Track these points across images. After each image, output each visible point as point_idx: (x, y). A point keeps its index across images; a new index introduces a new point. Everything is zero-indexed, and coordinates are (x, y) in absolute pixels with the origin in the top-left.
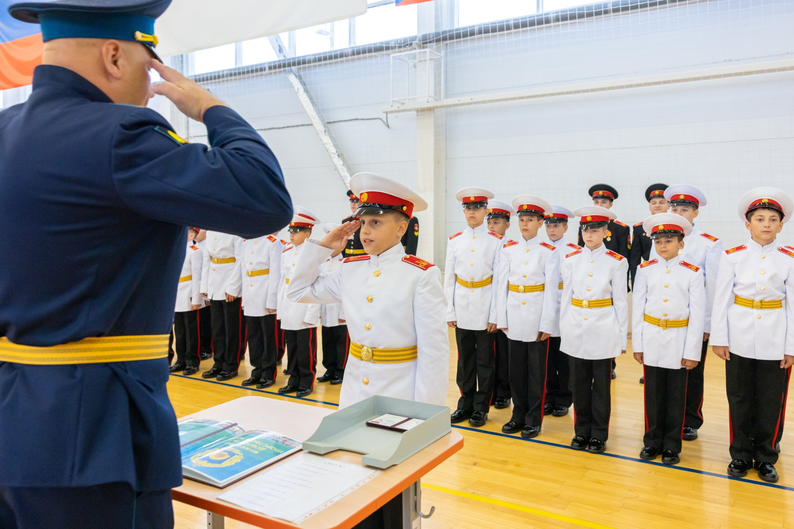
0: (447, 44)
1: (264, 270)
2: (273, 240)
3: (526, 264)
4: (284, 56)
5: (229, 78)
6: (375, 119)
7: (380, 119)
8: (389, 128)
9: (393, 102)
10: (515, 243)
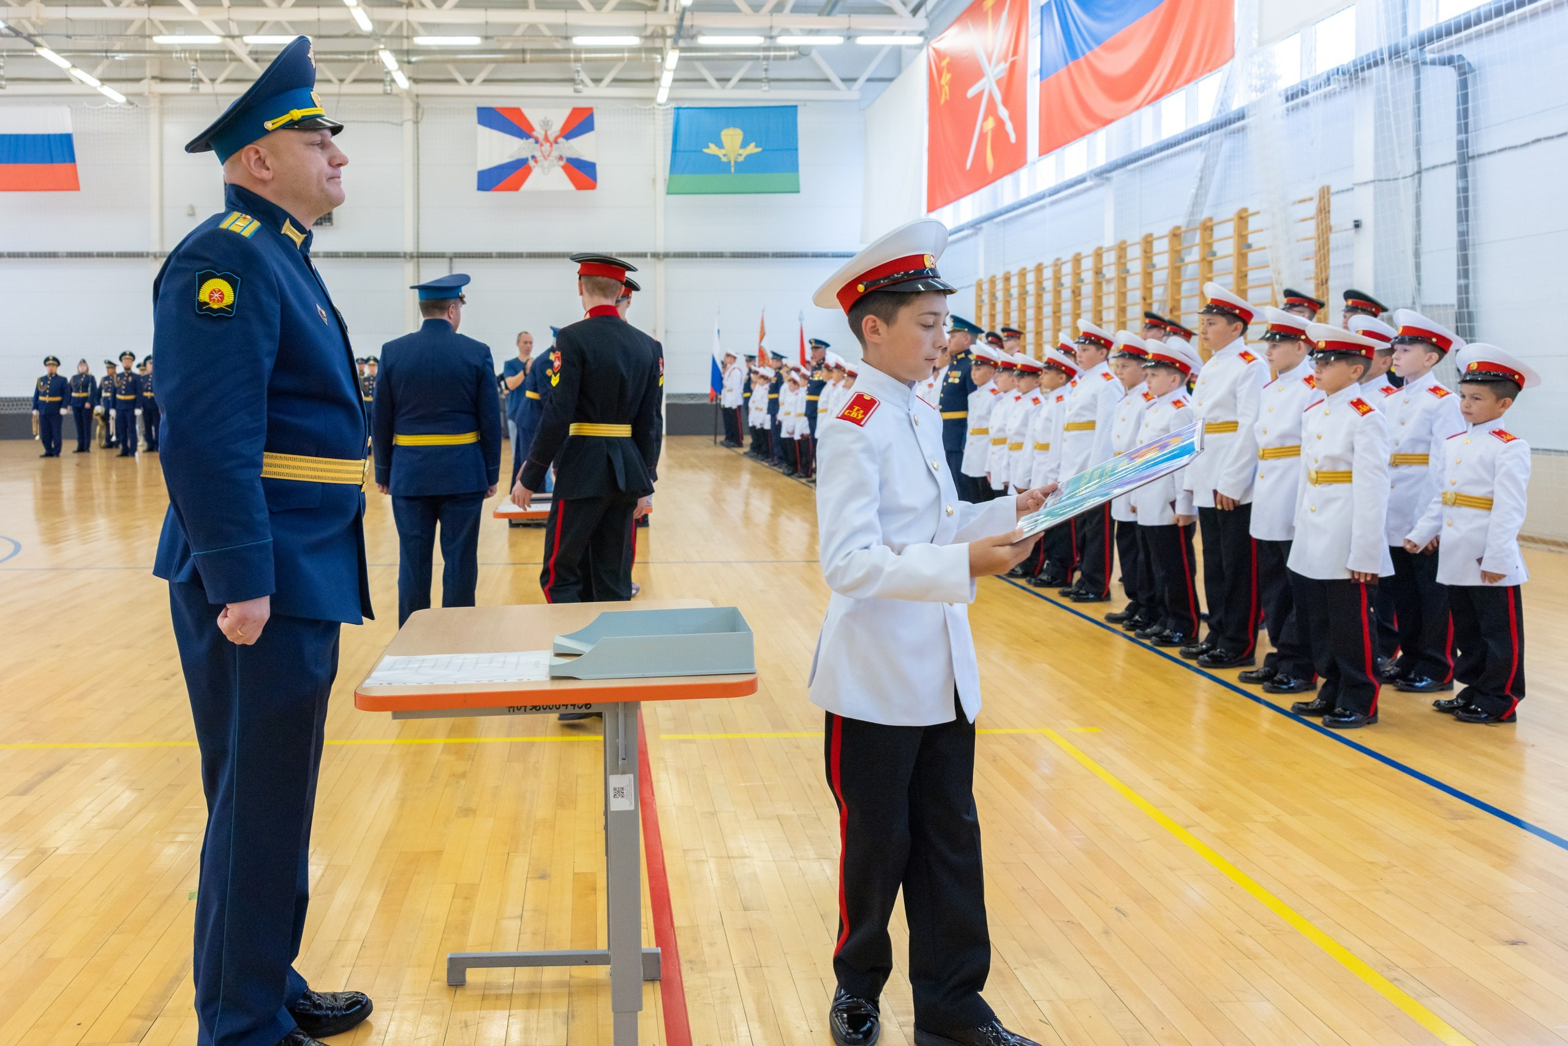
1: (1288, 448)
5: (1496, 21)
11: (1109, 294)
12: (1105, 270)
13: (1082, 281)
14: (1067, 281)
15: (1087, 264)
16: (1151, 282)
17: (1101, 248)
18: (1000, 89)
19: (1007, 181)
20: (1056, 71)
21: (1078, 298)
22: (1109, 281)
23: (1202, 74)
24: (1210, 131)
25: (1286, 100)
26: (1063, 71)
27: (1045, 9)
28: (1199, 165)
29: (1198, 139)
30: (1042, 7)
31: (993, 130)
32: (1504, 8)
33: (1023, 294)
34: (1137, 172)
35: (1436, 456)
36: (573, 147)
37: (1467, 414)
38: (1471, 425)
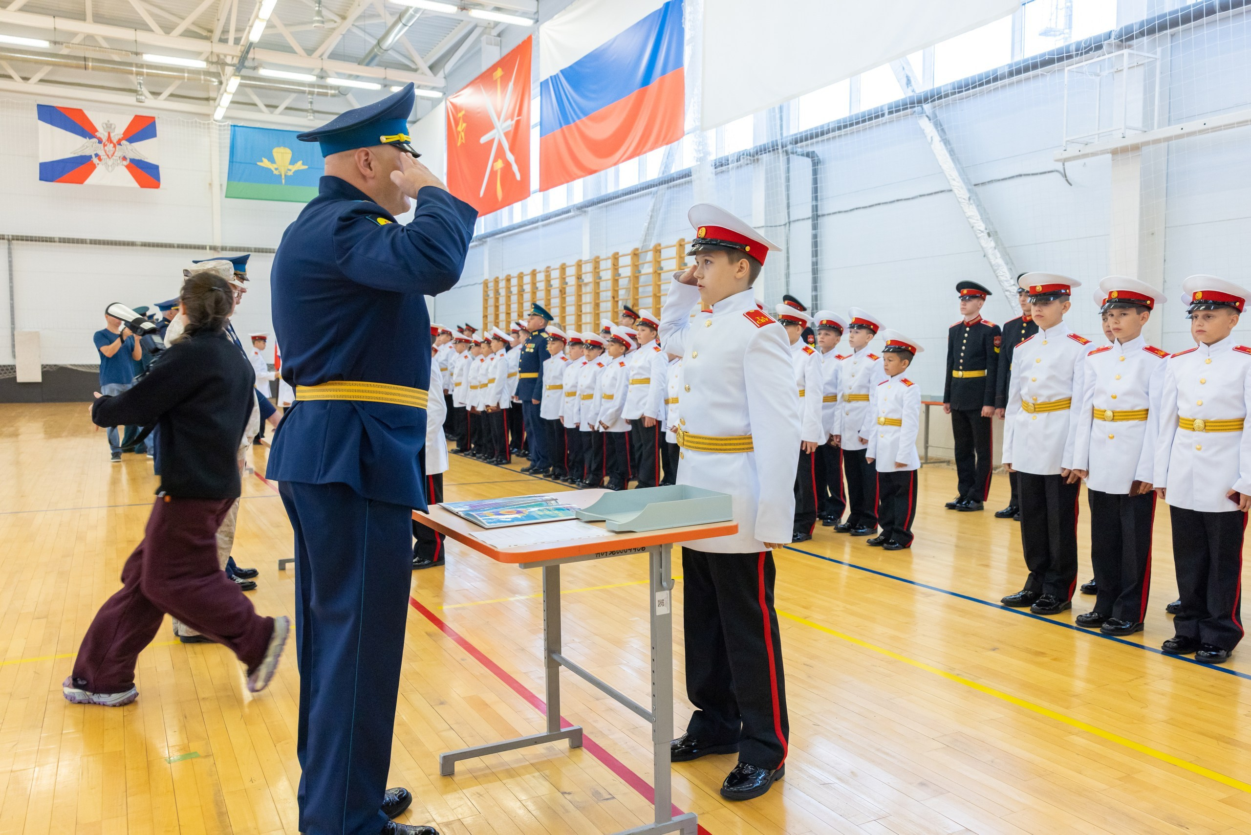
0: (1155, 39)
3: (1118, 379)
4: (913, 91)
5: (837, 133)
6: (1049, 172)
7: (1057, 171)
8: (1071, 185)
9: (1068, 143)
10: (1107, 349)
11: (586, 293)
12: (583, 277)
13: (567, 284)
14: (556, 283)
15: (571, 271)
16: (618, 285)
17: (581, 261)
18: (507, 140)
19: (517, 206)
20: (553, 131)
21: (564, 296)
22: (586, 284)
23: (661, 145)
24: (659, 184)
25: (716, 168)
26: (558, 131)
27: (544, 85)
28: (650, 208)
29: (650, 190)
30: (541, 83)
31: (502, 169)
32: (842, 126)
33: (521, 292)
34: (604, 209)
35: (873, 395)
36: (136, 150)
37: (886, 369)
38: (890, 377)
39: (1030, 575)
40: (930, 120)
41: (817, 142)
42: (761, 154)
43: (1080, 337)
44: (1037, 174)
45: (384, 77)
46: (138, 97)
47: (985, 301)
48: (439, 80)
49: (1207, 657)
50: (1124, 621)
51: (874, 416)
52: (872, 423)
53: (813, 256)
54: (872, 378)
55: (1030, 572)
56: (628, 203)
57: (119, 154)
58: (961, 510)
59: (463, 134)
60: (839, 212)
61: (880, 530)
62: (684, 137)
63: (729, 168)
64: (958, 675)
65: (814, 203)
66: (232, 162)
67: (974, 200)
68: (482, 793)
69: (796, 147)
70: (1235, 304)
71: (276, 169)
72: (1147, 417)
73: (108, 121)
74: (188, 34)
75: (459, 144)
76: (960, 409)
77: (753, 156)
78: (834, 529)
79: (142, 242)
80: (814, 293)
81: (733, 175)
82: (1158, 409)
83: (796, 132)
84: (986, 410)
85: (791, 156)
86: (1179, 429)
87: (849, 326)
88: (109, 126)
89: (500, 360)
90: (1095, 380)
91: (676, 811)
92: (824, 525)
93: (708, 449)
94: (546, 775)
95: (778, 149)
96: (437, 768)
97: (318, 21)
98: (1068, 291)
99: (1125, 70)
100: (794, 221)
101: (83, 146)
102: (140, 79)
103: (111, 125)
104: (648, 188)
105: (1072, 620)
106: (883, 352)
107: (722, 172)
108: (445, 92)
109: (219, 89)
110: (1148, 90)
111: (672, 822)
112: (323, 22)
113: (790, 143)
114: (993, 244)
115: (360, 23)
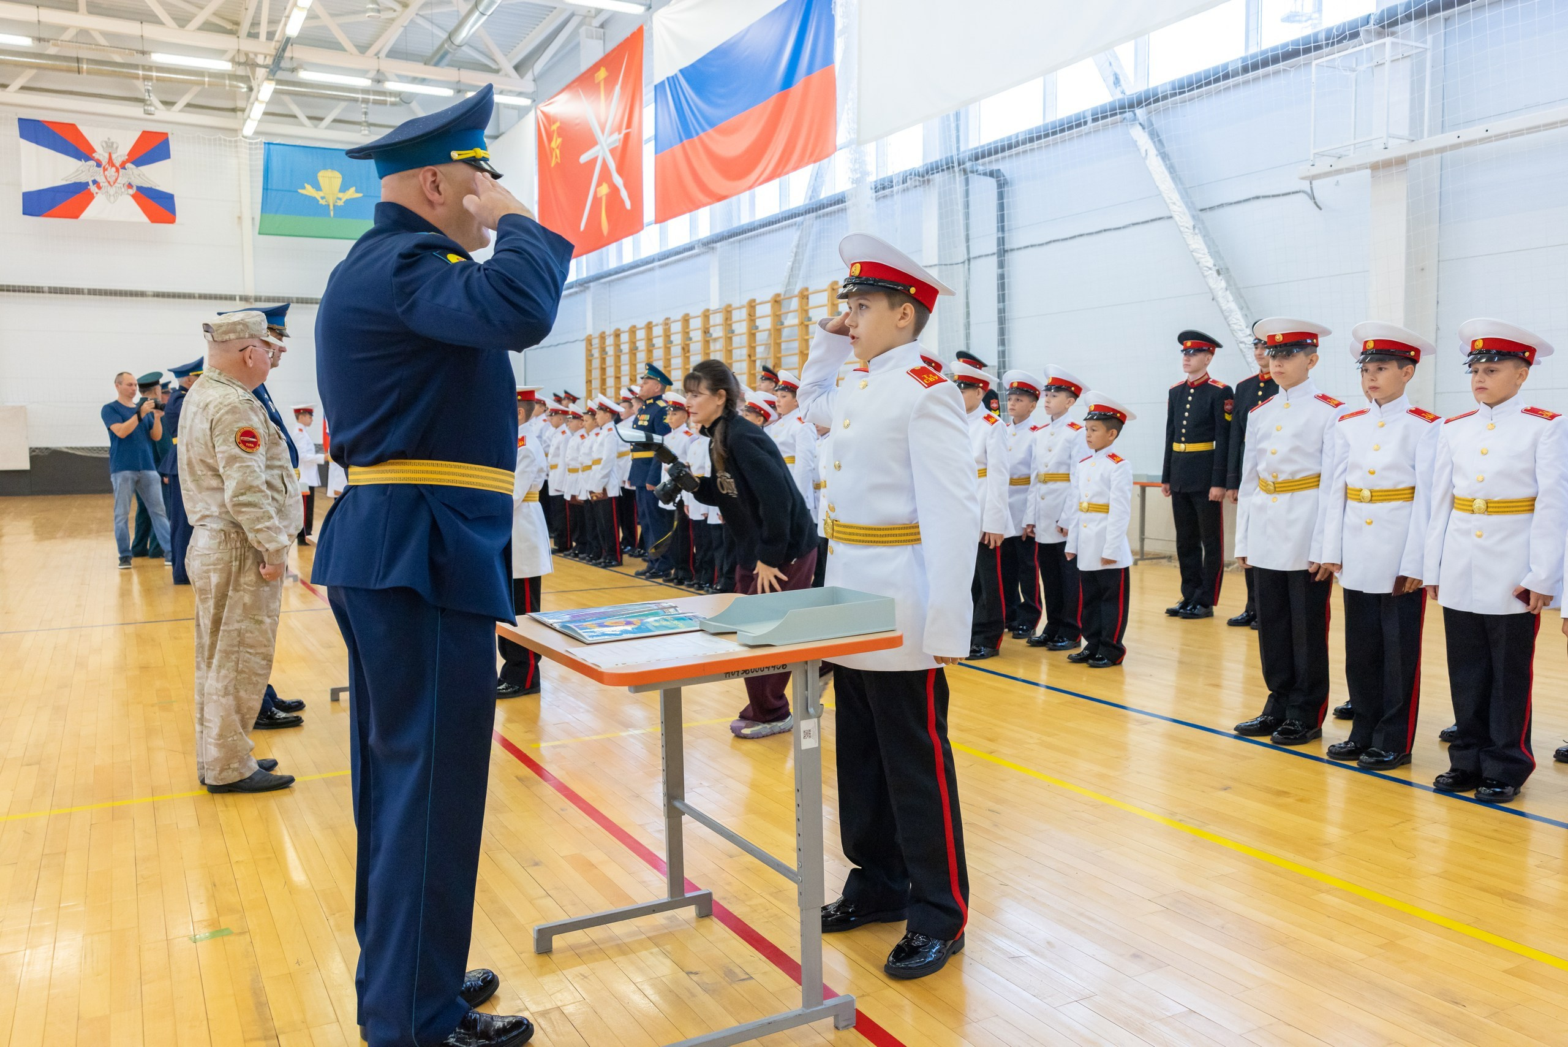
0: (1424, 25)
2: (993, 421)
3: (1376, 450)
4: (1123, 92)
5: (1028, 146)
6: (1293, 193)
7: (1304, 192)
8: (1320, 209)
9: (1316, 156)
10: (1362, 412)
11: (715, 351)
12: (712, 330)
13: (690, 339)
14: (677, 339)
15: (696, 324)
16: (755, 341)
17: (708, 310)
18: (614, 158)
19: (627, 242)
20: (671, 146)
21: (687, 355)
22: (715, 340)
23: (807, 164)
24: (806, 213)
25: (876, 192)
26: (677, 148)
27: (659, 88)
28: (795, 242)
29: (794, 220)
30: (656, 87)
31: (607, 195)
32: (1034, 137)
33: (634, 350)
34: (737, 245)
35: (1073, 474)
36: (144, 175)
37: (1089, 442)
38: (1094, 450)
39: (1270, 696)
40: (1144, 128)
41: (1004, 158)
42: (933, 174)
43: (1330, 398)
44: (1278, 195)
45: (457, 80)
46: (146, 108)
47: (1214, 356)
48: (527, 83)
49: (1489, 794)
50: (1386, 752)
51: (1075, 500)
52: (1073, 510)
53: (999, 302)
54: (1074, 453)
55: (1271, 692)
56: (768, 237)
57: (122, 180)
58: (1184, 618)
59: (558, 152)
60: (1032, 246)
61: (1084, 643)
62: (837, 153)
63: (892, 192)
64: (1180, 821)
65: (1000, 235)
66: (267, 189)
67: (1199, 229)
68: (586, 975)
69: (976, 165)
70: (1524, 355)
71: (323, 198)
72: (1413, 497)
73: (109, 139)
74: (208, 27)
75: (553, 164)
76: (1183, 491)
77: (923, 176)
78: (1027, 642)
79: (154, 292)
80: (1001, 348)
81: (898, 201)
82: (1429, 486)
83: (976, 145)
84: (1214, 492)
85: (970, 175)
86: (1454, 511)
87: (1044, 388)
88: (110, 145)
89: (608, 435)
90: (1348, 452)
91: (828, 993)
92: (1015, 637)
93: (863, 541)
94: (667, 951)
95: (953, 167)
96: (530, 944)
97: (372, 10)
98: (1315, 341)
99: (1387, 64)
100: (975, 258)
101: (77, 170)
102: (147, 85)
103: (112, 143)
104: (792, 218)
105: (1323, 751)
106: (1085, 419)
107: (885, 197)
108: (535, 98)
109: (249, 98)
110: (1416, 88)
111: (823, 1007)
112: (379, 11)
113: (969, 160)
114: (1223, 284)
115: (426, 12)
